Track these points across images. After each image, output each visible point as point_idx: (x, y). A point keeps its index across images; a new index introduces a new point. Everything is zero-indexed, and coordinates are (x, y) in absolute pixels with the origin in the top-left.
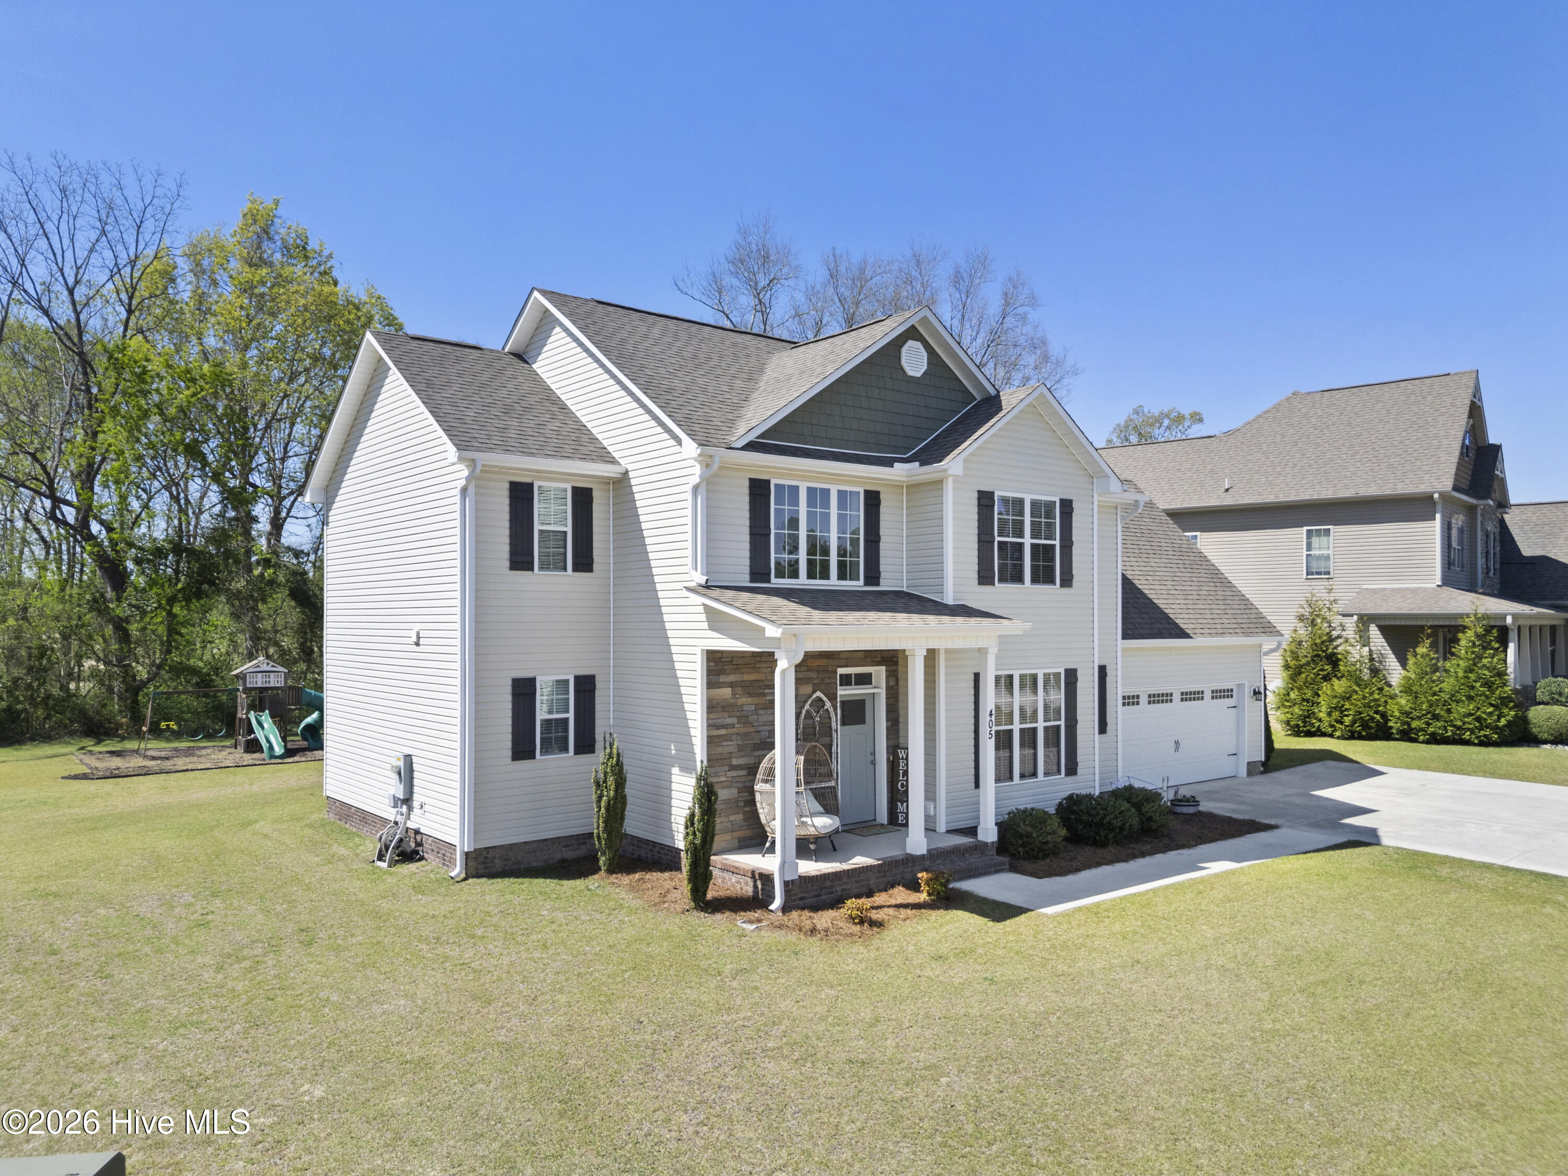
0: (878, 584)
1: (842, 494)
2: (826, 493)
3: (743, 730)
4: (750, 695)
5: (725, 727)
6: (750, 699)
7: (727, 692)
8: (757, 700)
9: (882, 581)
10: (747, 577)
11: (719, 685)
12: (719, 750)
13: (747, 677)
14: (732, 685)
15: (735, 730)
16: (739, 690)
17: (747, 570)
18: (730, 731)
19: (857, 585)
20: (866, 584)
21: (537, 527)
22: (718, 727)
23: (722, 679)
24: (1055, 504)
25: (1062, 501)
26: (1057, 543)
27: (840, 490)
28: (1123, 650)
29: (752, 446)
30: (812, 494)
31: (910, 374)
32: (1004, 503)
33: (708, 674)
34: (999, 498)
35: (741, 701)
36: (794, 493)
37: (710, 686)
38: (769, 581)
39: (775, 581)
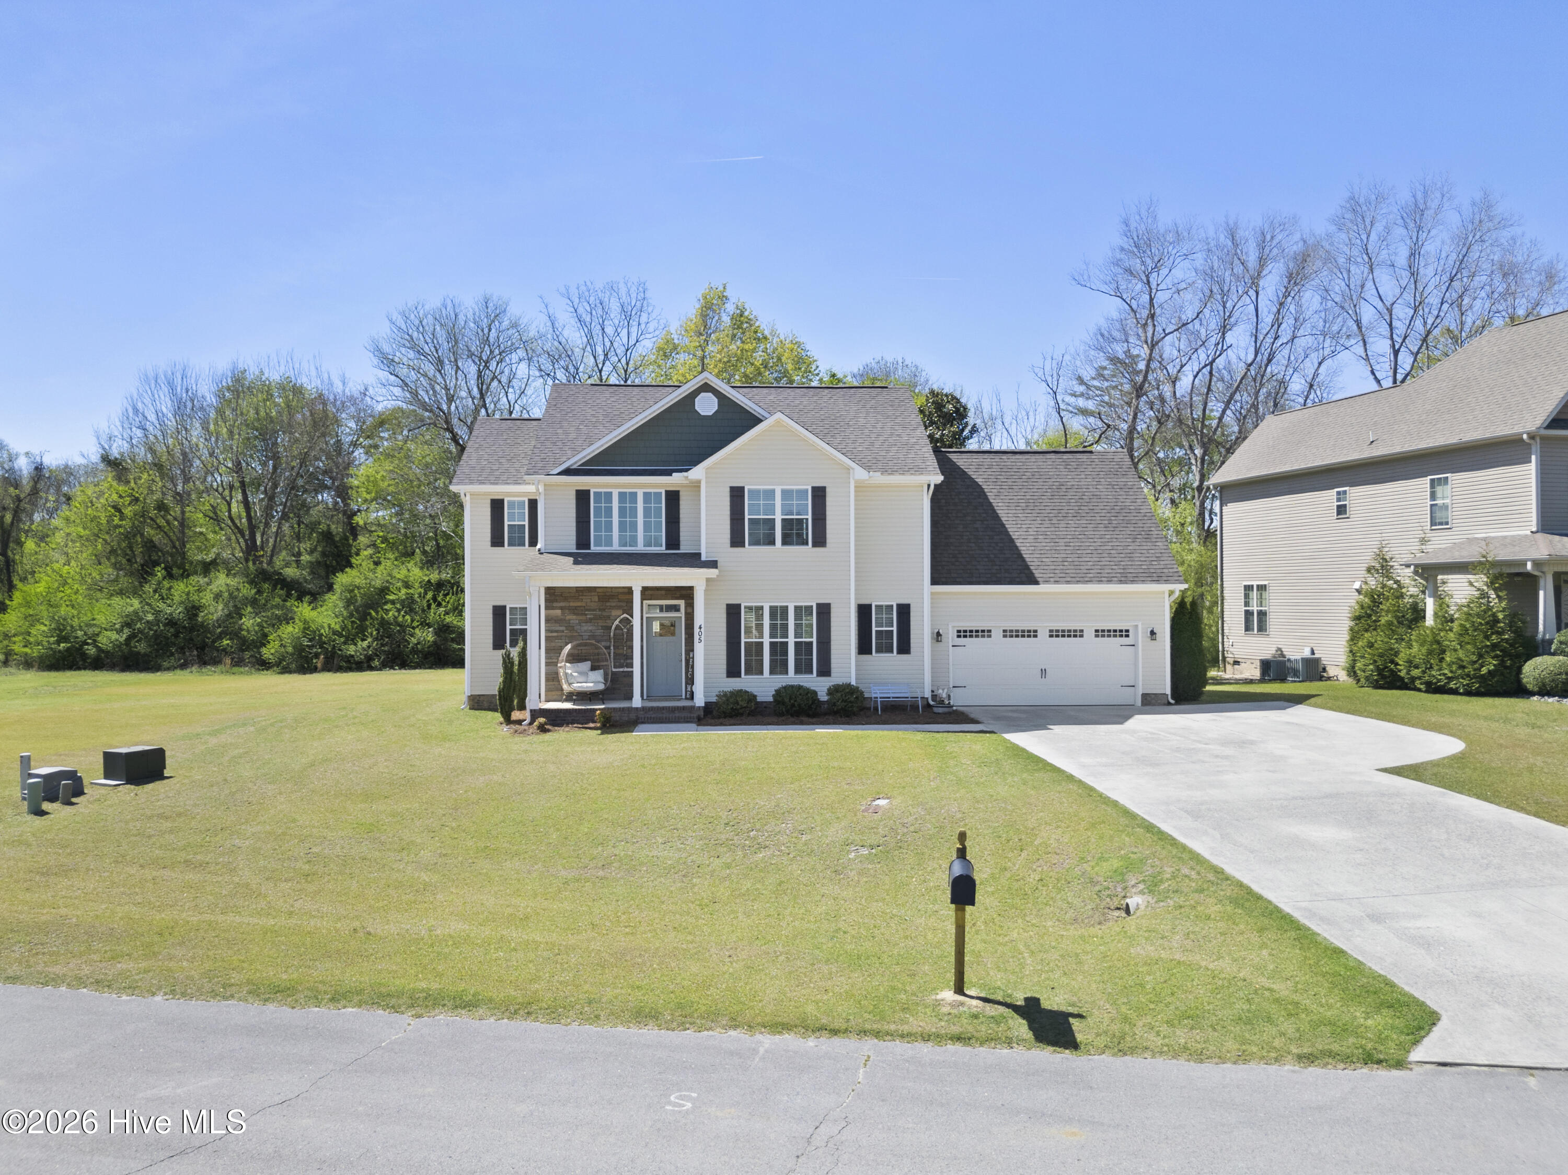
0: (679, 549)
1: (647, 496)
2: (634, 496)
3: (570, 634)
4: (575, 614)
5: (556, 631)
6: (574, 617)
7: (558, 612)
8: (581, 618)
9: (681, 547)
10: (575, 547)
11: (553, 608)
12: (553, 644)
13: (572, 604)
14: (562, 608)
16: (567, 611)
17: (574, 542)
18: (560, 634)
19: (662, 549)
20: (667, 549)
21: (506, 523)
22: (552, 632)
23: (555, 604)
24: (807, 491)
25: (814, 489)
26: (810, 517)
27: (645, 494)
28: (932, 594)
29: (568, 472)
30: (622, 496)
31: (702, 414)
32: (755, 494)
33: (546, 600)
34: (749, 491)
35: (568, 617)
36: (609, 496)
37: (547, 608)
38: (589, 549)
39: (594, 549)
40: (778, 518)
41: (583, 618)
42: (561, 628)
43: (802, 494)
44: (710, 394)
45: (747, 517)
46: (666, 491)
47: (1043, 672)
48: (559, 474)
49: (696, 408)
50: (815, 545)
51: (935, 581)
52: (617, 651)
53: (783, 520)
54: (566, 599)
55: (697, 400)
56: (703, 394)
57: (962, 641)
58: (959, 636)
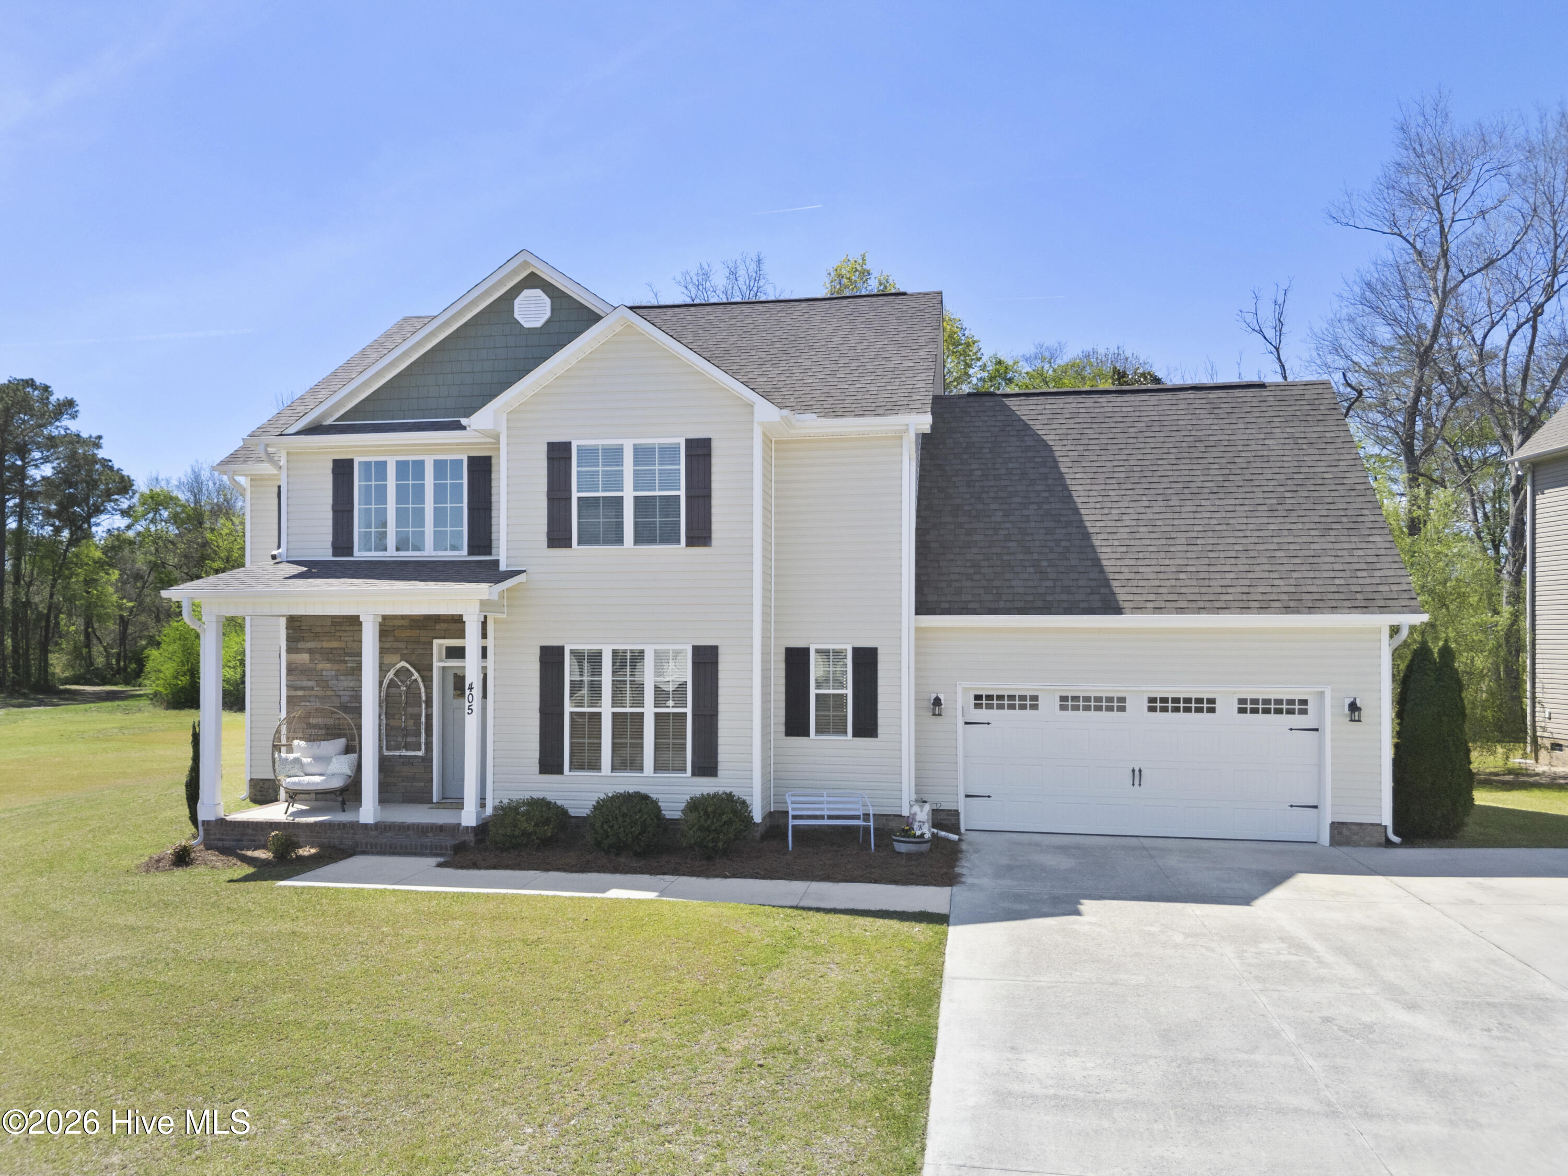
1: (440, 466)
2: (420, 465)
3: (321, 693)
4: (329, 661)
5: (302, 688)
6: (329, 665)
7: (305, 657)
8: (336, 667)
9: (493, 550)
10: (330, 551)
11: (298, 650)
13: (326, 645)
14: (311, 651)
15: (313, 693)
16: (318, 656)
17: (329, 544)
18: (307, 693)
19: (462, 554)
20: (471, 553)
22: (296, 688)
23: (301, 645)
24: (676, 448)
25: (690, 443)
26: (682, 493)
27: (437, 463)
28: (918, 630)
29: (315, 429)
30: (402, 467)
31: (526, 325)
32: (588, 454)
33: (289, 639)
34: (580, 449)
35: (320, 666)
36: (381, 467)
37: (289, 651)
38: (351, 555)
39: (360, 554)
40: (629, 495)
41: (342, 667)
42: (310, 684)
43: (669, 452)
44: (538, 292)
45: (575, 495)
46: (469, 458)
47: (1137, 775)
48: (298, 433)
49: (516, 316)
50: (692, 541)
51: (922, 608)
52: (392, 723)
53: (636, 498)
54: (316, 636)
55: (517, 302)
56: (526, 293)
57: (983, 714)
58: (978, 706)
